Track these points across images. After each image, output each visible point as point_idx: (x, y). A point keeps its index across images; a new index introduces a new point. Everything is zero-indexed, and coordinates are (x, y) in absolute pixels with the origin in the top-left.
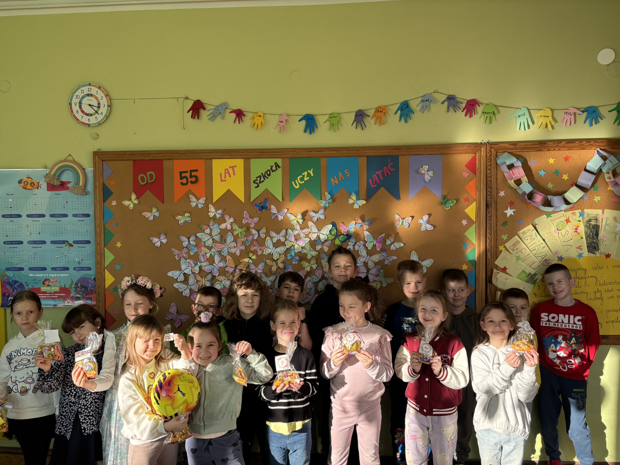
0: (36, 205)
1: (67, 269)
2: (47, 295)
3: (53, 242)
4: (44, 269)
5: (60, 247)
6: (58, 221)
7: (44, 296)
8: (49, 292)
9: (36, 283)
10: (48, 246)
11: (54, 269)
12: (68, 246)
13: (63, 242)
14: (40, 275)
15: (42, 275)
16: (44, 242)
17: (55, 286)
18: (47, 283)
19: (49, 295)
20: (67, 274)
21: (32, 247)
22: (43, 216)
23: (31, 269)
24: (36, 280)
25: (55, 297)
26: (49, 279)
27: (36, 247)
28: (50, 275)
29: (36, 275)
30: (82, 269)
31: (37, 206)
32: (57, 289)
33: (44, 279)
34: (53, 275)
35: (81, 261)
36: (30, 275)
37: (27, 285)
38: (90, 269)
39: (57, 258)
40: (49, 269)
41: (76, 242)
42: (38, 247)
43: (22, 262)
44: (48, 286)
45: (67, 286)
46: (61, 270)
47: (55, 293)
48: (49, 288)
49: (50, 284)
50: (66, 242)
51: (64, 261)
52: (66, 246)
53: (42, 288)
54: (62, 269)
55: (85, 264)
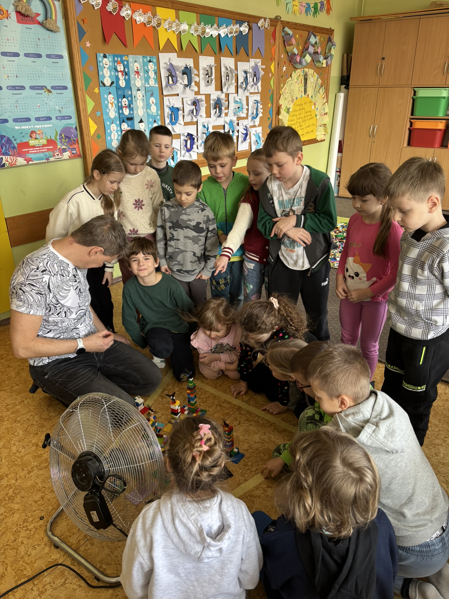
0: (8, 40)
1: (49, 118)
2: (37, 149)
3: (32, 88)
4: (28, 120)
5: (40, 94)
6: (33, 62)
7: (34, 150)
8: (37, 146)
9: (23, 136)
10: (28, 92)
11: (38, 119)
12: (47, 93)
13: (42, 88)
14: (26, 127)
15: (27, 127)
16: (22, 88)
17: (42, 138)
18: (34, 135)
19: (39, 148)
20: (50, 124)
21: (12, 94)
22: (17, 55)
23: (15, 120)
24: (22, 133)
25: (44, 150)
26: (35, 131)
27: (16, 94)
28: (35, 126)
29: (22, 128)
30: (63, 118)
31: (10, 41)
32: (44, 142)
33: (30, 131)
34: (38, 126)
35: (61, 110)
36: (16, 128)
37: (15, 140)
38: (70, 118)
39: (39, 106)
40: (33, 120)
41: (54, 88)
42: (18, 94)
43: (5, 113)
44: (36, 138)
45: (53, 138)
46: (45, 120)
47: (44, 146)
48: (37, 141)
49: (38, 136)
50: (44, 88)
51: (45, 109)
52: (45, 92)
53: (30, 142)
54: (45, 118)
55: (65, 113)
